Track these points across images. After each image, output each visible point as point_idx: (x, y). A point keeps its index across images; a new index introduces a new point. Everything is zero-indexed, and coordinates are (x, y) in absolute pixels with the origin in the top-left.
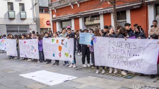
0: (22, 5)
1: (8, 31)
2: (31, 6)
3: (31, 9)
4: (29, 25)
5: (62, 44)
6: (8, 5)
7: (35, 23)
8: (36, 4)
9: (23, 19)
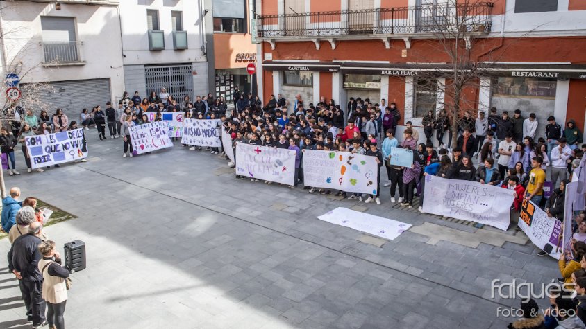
0: (178, 15)
1: (148, 80)
2: (197, 17)
3: (196, 24)
4: (191, 63)
5: (348, 163)
6: (148, 14)
7: (204, 59)
8: (206, 12)
9: (179, 50)
